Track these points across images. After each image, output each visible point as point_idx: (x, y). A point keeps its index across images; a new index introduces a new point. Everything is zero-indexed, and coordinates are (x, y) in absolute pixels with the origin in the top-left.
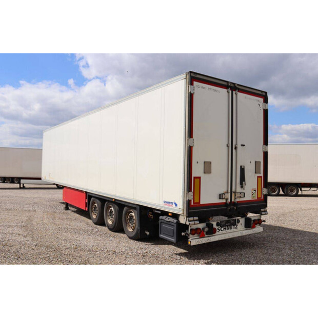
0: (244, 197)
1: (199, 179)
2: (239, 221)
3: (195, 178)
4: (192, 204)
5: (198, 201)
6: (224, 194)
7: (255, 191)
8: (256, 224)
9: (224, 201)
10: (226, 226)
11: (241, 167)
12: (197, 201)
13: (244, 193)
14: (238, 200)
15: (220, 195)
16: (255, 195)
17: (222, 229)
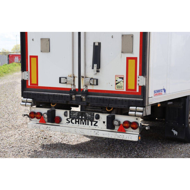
0: (97, 84)
1: (35, 59)
2: (98, 117)
3: (31, 57)
4: (29, 85)
5: (36, 83)
6: (66, 78)
7: (122, 78)
8: (127, 128)
9: (69, 86)
10: (79, 119)
11: (94, 43)
12: (34, 82)
13: (97, 80)
14: (90, 88)
15: (60, 78)
16: (123, 84)
17: (74, 121)
